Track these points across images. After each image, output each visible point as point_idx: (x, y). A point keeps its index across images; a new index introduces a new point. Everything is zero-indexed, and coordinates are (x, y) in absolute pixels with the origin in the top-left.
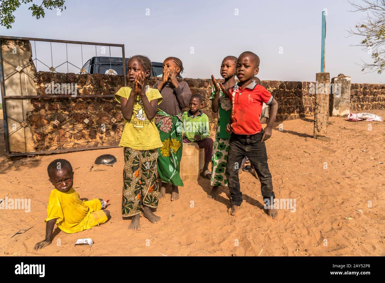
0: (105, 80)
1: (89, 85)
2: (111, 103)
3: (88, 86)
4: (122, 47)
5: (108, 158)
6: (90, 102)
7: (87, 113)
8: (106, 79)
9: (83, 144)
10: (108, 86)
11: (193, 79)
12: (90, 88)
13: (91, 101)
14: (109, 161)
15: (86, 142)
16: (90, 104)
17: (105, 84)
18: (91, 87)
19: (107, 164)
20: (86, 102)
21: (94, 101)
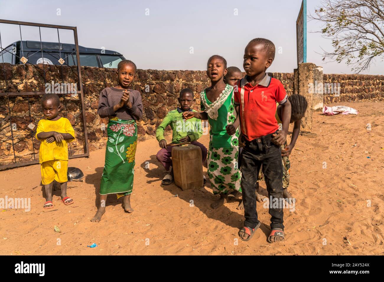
0: (52, 72)
1: (31, 78)
2: (61, 101)
3: (30, 81)
4: (74, 30)
5: (73, 171)
6: (33, 101)
7: (30, 116)
8: (54, 72)
9: (26, 156)
10: (56, 80)
11: (158, 71)
12: (32, 82)
13: (35, 100)
14: (76, 175)
15: (30, 154)
16: (34, 103)
17: (52, 78)
18: (35, 82)
19: (74, 180)
20: (27, 101)
21: (39, 100)
